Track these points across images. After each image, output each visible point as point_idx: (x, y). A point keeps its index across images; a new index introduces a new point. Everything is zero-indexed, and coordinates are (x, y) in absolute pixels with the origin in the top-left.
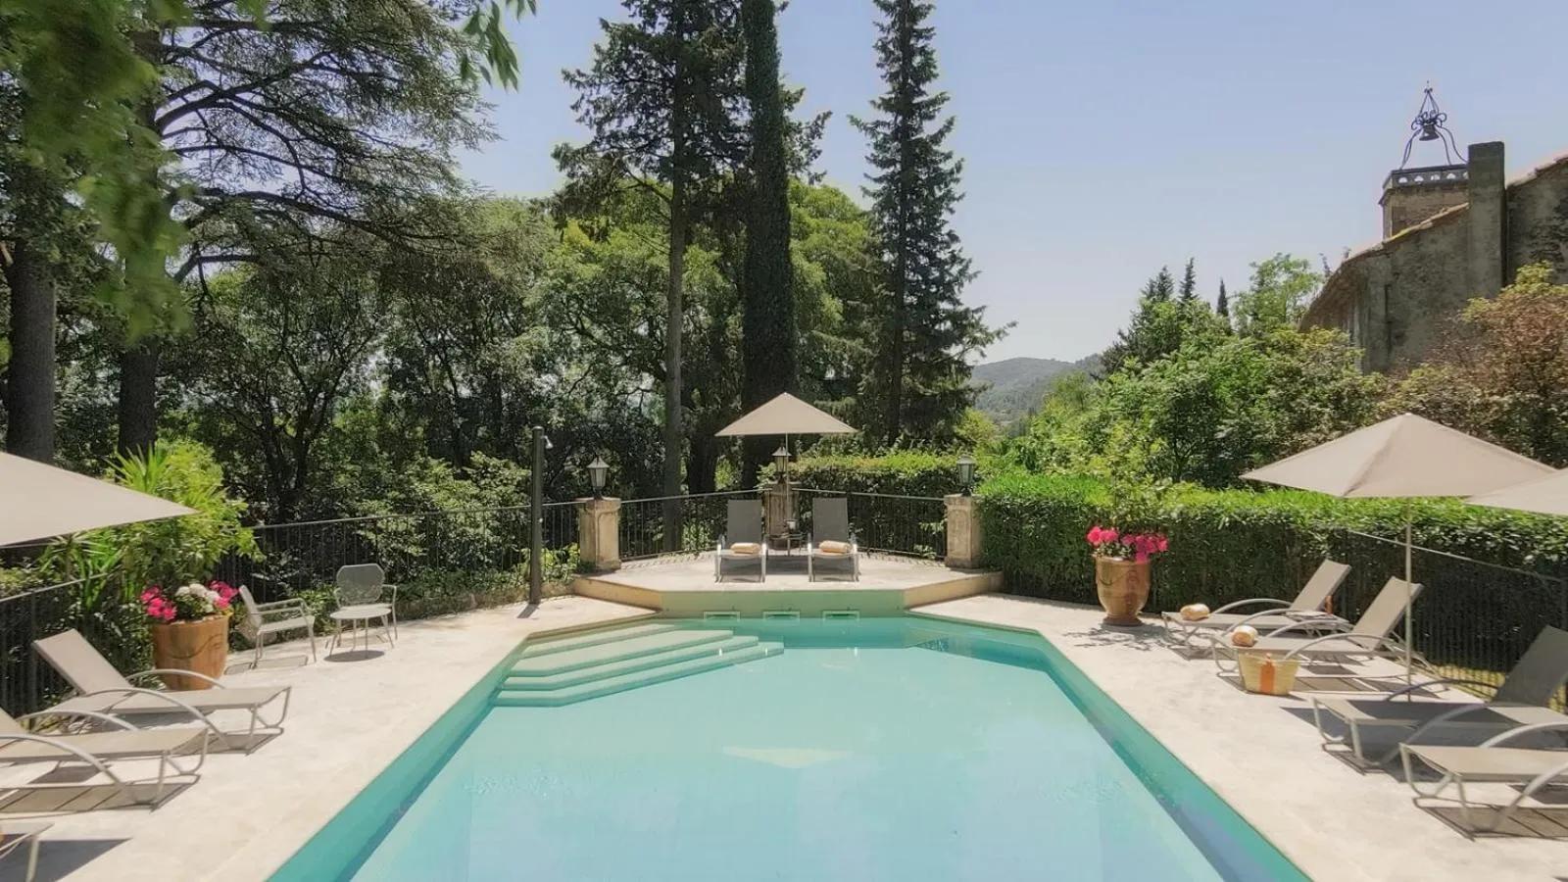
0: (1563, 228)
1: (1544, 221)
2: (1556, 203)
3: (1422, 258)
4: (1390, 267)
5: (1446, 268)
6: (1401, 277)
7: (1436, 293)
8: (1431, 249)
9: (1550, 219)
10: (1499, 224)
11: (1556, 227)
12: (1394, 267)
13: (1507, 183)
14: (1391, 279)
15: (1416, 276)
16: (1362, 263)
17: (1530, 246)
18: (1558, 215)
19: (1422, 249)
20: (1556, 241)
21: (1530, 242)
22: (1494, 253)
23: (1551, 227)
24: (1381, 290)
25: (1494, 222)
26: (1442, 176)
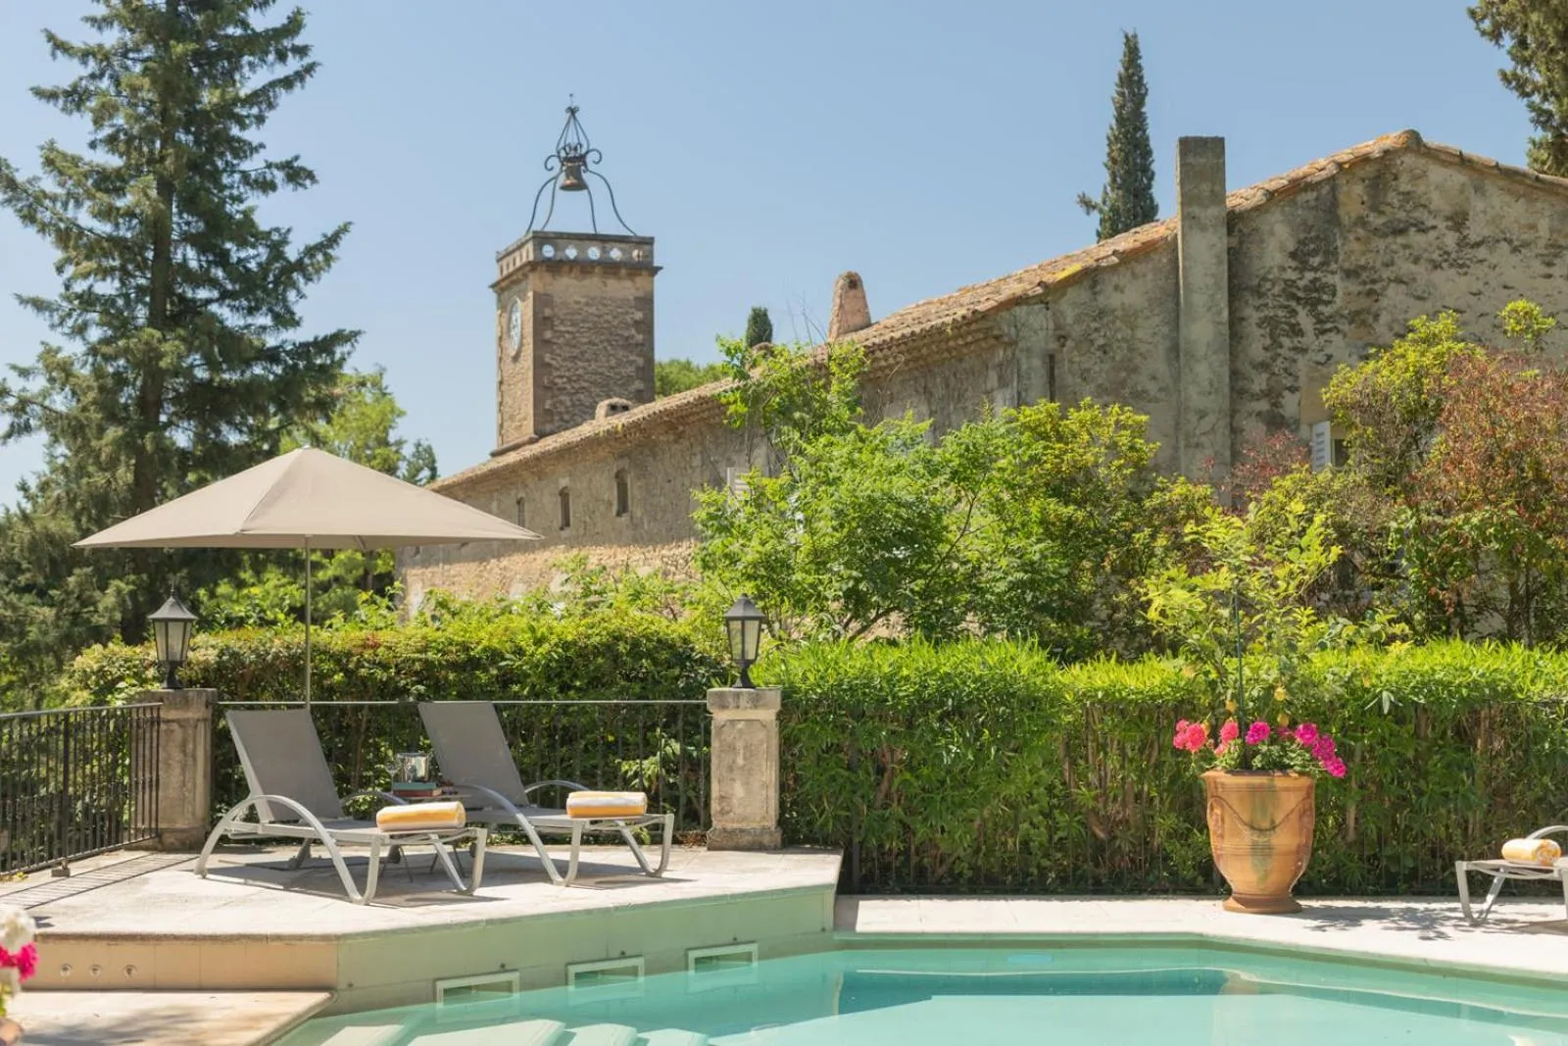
0: (1301, 284)
1: (1275, 270)
2: (1291, 246)
3: (1102, 313)
4: (1051, 326)
5: (1140, 334)
6: (1069, 343)
7: (1124, 374)
8: (1115, 300)
9: (1283, 269)
10: (1226, 267)
11: (1292, 283)
12: (1058, 327)
13: (1230, 202)
14: (1053, 345)
15: (1092, 342)
16: (1004, 314)
17: (1257, 309)
18: (1294, 264)
19: (1101, 298)
20: (1293, 304)
21: (1258, 302)
22: (1219, 313)
23: (1285, 281)
24: (1037, 362)
25: (1220, 263)
26: (604, 251)
